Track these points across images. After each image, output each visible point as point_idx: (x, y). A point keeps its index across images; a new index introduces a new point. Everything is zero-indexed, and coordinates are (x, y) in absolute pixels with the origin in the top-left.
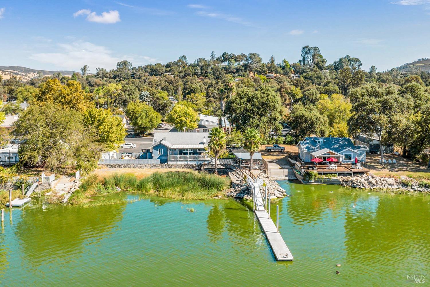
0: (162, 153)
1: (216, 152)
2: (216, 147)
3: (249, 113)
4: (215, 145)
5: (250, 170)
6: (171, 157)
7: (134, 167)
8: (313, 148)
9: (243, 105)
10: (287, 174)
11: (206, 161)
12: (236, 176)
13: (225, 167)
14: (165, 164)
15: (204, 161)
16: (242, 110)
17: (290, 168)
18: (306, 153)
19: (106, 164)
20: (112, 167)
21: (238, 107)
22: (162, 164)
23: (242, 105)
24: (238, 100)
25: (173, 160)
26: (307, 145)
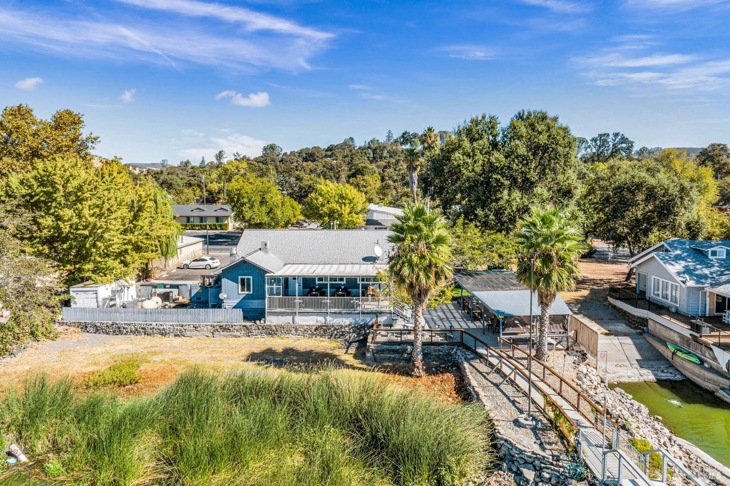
0: (249, 290)
1: (420, 295)
2: (418, 276)
3: (499, 176)
4: (416, 270)
5: (539, 357)
6: (277, 303)
7: (163, 333)
8: (706, 271)
9: (479, 157)
10: (639, 358)
11: (381, 313)
12: (497, 386)
13: (446, 337)
14: (258, 322)
15: (377, 314)
16: (478, 169)
17: (633, 331)
18: (688, 288)
19: (80, 324)
20: (98, 330)
21: (469, 161)
22: (248, 324)
23: (476, 158)
24: (466, 144)
25: (283, 310)
26: (683, 263)
